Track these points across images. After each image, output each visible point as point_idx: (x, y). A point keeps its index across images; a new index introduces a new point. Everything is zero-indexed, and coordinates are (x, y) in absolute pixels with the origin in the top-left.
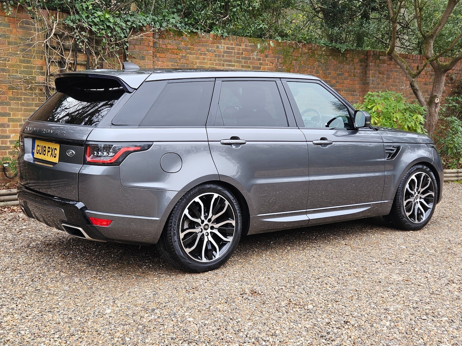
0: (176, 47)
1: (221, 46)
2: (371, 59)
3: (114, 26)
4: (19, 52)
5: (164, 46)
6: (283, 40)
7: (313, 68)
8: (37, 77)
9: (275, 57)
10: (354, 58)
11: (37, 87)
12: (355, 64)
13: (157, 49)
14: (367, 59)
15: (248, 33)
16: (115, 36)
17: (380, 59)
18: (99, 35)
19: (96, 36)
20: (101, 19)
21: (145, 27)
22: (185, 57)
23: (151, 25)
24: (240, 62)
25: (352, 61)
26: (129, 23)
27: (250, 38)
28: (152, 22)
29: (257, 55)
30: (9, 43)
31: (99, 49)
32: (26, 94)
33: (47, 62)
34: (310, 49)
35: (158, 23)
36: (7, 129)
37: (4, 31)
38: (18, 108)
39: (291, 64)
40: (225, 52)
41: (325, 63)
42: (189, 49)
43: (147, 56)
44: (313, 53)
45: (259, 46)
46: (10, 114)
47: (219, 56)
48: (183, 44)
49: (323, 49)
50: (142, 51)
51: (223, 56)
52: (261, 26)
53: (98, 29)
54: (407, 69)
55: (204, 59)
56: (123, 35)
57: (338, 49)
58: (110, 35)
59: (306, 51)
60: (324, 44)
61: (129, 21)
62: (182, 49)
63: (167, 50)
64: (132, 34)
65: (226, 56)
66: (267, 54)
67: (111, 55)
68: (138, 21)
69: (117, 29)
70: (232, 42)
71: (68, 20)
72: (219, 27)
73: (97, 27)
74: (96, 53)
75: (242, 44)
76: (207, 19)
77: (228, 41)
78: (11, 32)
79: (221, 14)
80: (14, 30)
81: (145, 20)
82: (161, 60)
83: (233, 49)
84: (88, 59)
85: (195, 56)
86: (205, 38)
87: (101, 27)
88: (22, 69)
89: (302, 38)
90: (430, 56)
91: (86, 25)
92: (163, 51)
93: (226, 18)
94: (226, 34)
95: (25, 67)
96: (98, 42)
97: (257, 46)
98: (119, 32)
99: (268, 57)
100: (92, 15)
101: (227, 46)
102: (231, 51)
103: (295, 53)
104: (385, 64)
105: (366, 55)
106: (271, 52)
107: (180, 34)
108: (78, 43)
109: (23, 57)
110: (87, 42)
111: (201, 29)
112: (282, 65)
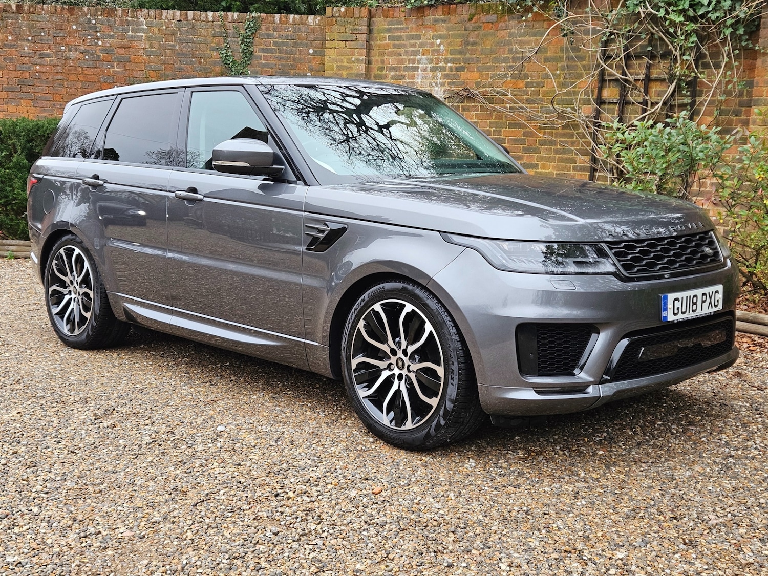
8: (583, 107)
30: (546, 60)
38: (550, 157)
88: (561, 97)
109: (564, 78)
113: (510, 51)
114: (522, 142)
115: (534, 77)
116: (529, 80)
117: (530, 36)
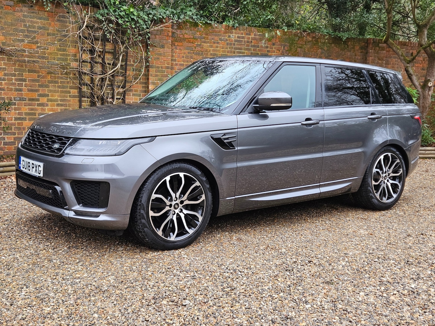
0: (192, 37)
1: (233, 35)
2: (371, 46)
3: (138, 19)
4: (56, 42)
5: (181, 36)
6: (289, 29)
7: (316, 55)
8: (71, 63)
9: (282, 45)
10: (355, 46)
11: (71, 72)
12: (356, 51)
13: (176, 38)
14: (367, 47)
15: (258, 23)
16: (138, 27)
17: (379, 47)
18: (124, 26)
19: (122, 27)
20: (127, 13)
21: (165, 19)
22: (200, 45)
23: (170, 17)
24: (249, 50)
25: (353, 48)
26: (151, 16)
27: (259, 28)
28: (171, 14)
29: (265, 43)
30: (48, 34)
31: (125, 39)
32: (62, 78)
33: (80, 51)
34: (313, 37)
35: (176, 15)
36: (46, 108)
37: (44, 24)
38: (55, 90)
39: (296, 51)
40: (236, 41)
41: (328, 50)
42: (204, 38)
43: (166, 45)
44: (317, 41)
45: (267, 35)
46: (48, 95)
47: (231, 44)
48: (198, 34)
49: (326, 37)
50: (162, 40)
51: (234, 44)
52: (269, 17)
53: (124, 22)
54: (402, 56)
55: (217, 47)
56: (145, 27)
57: (340, 37)
58: (134, 26)
59: (310, 39)
60: (327, 33)
61: (151, 14)
62: (197, 38)
63: (184, 39)
64: (153, 26)
65: (237, 44)
66: (274, 42)
67: (135, 44)
68: (159, 14)
69: (140, 21)
70: (242, 31)
71: (98, 14)
72: (231, 19)
73: (123, 20)
74: (122, 42)
75: (251, 33)
76: (220, 11)
77: (239, 31)
78: (50, 24)
79: (233, 7)
80: (53, 23)
81: (165, 13)
82: (178, 48)
83: (243, 38)
84: (115, 47)
85: (209, 44)
86: (218, 28)
87: (127, 20)
88: (59, 56)
89: (307, 27)
90: (424, 44)
91: (113, 18)
92: (181, 40)
93: (237, 10)
94: (237, 25)
95: (61, 55)
96: (124, 33)
97: (265, 36)
98: (142, 24)
99: (275, 45)
100: (119, 9)
101: (238, 35)
102: (241, 39)
103: (300, 42)
104: (384, 50)
105: (366, 43)
106: (277, 41)
107: (196, 25)
108: (106, 33)
109: (60, 46)
110: (114, 33)
111: (215, 21)
112: (288, 52)
113: (25, 26)
114: (38, 81)
115: (42, 43)
116: (38, 45)
117: (37, 19)
